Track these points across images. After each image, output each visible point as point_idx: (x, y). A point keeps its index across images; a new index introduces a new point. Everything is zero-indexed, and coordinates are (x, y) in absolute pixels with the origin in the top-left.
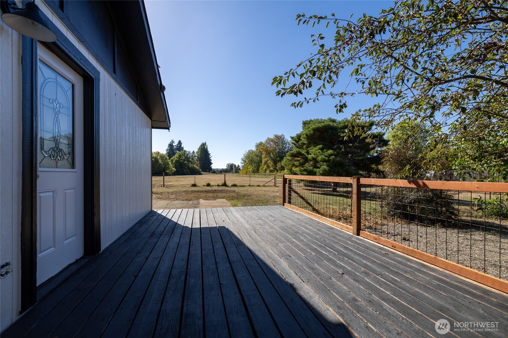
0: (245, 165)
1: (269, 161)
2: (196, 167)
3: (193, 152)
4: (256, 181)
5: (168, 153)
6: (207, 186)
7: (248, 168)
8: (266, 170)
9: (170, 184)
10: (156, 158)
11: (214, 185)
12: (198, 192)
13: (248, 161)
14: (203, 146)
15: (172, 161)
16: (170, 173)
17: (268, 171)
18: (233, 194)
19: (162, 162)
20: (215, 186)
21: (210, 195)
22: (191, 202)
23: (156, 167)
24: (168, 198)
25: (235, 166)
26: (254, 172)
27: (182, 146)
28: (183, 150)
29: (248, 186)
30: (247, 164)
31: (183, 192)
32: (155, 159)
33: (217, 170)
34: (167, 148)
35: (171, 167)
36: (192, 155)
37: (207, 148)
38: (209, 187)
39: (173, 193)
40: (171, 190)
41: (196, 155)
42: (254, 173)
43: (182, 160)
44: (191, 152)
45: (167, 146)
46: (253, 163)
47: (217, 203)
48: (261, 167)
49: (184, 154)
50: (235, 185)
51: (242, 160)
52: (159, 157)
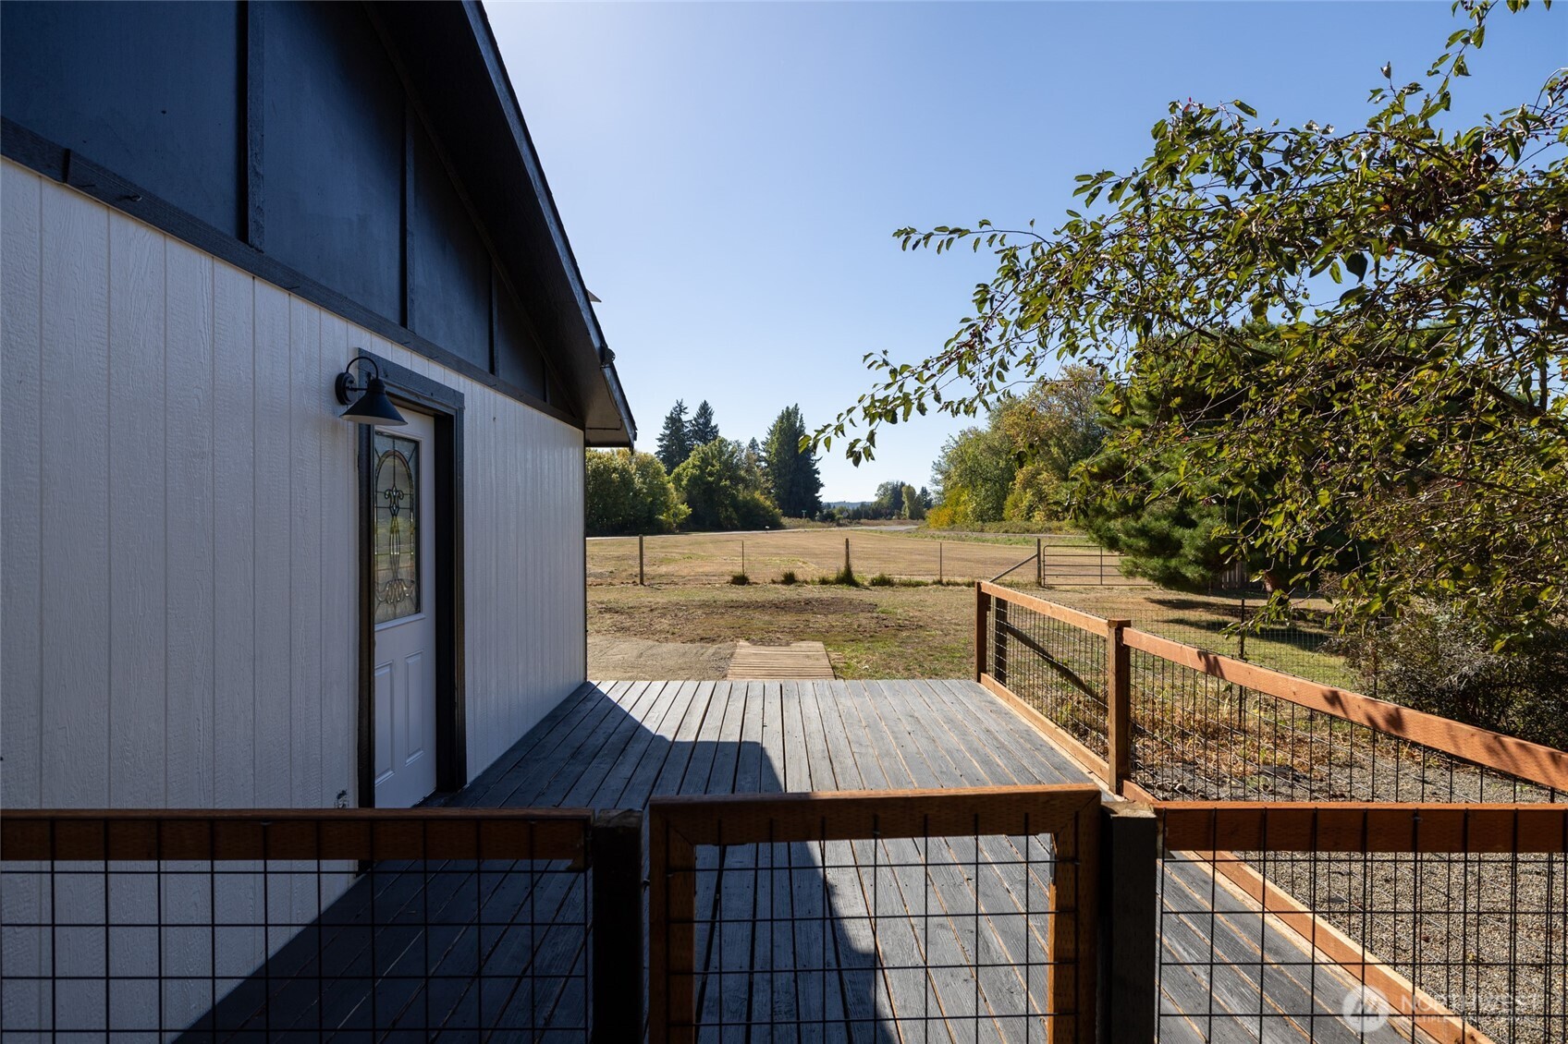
0: (946, 490)
1: (1045, 474)
2: (762, 498)
3: (753, 444)
4: (978, 562)
5: (666, 449)
6: (783, 583)
7: (958, 503)
8: (1031, 509)
9: (663, 569)
10: (624, 470)
11: (809, 580)
12: (747, 606)
13: (960, 476)
14: (788, 419)
15: (678, 479)
16: (670, 523)
17: (1038, 516)
18: (863, 619)
19: (644, 483)
20: (813, 582)
21: (786, 620)
22: (712, 649)
23: (623, 503)
24: (647, 631)
25: (911, 491)
26: (982, 517)
27: (713, 424)
28: (715, 438)
29: (935, 583)
30: (956, 484)
31: (700, 607)
32: (620, 474)
33: (843, 508)
34: (662, 431)
35: (676, 501)
36: (748, 457)
37: (802, 426)
38: (792, 587)
39: (665, 611)
40: (660, 599)
41: (764, 454)
42: (984, 521)
43: (711, 474)
44: (746, 443)
45: (662, 422)
46: (980, 482)
47: (790, 656)
48: (1010, 499)
49: (721, 453)
50: (883, 582)
51: (937, 467)
52: (632, 469)
